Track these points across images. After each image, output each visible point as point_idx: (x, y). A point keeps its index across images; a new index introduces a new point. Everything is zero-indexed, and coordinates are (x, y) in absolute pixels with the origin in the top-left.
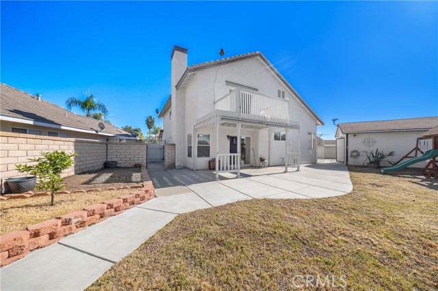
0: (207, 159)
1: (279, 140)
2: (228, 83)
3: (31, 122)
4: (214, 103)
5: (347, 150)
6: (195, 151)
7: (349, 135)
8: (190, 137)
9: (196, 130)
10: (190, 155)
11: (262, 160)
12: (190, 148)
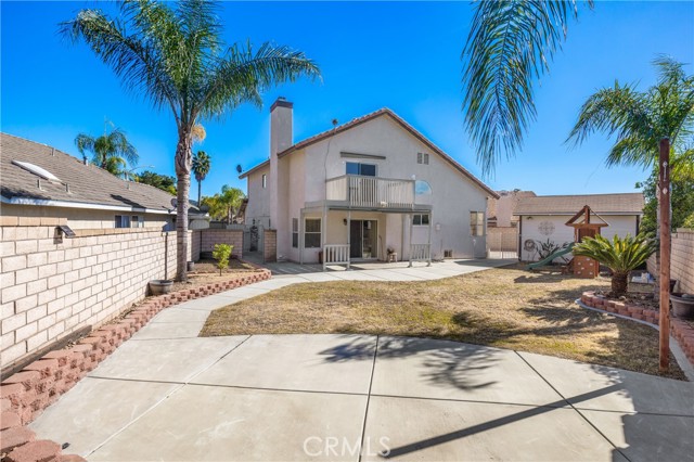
0: (317, 250)
1: (419, 223)
2: (344, 154)
3: (130, 209)
4: (326, 181)
5: (520, 238)
6: (302, 240)
7: (524, 219)
8: (295, 221)
9: (303, 214)
10: (295, 245)
11: (390, 252)
12: (295, 236)
